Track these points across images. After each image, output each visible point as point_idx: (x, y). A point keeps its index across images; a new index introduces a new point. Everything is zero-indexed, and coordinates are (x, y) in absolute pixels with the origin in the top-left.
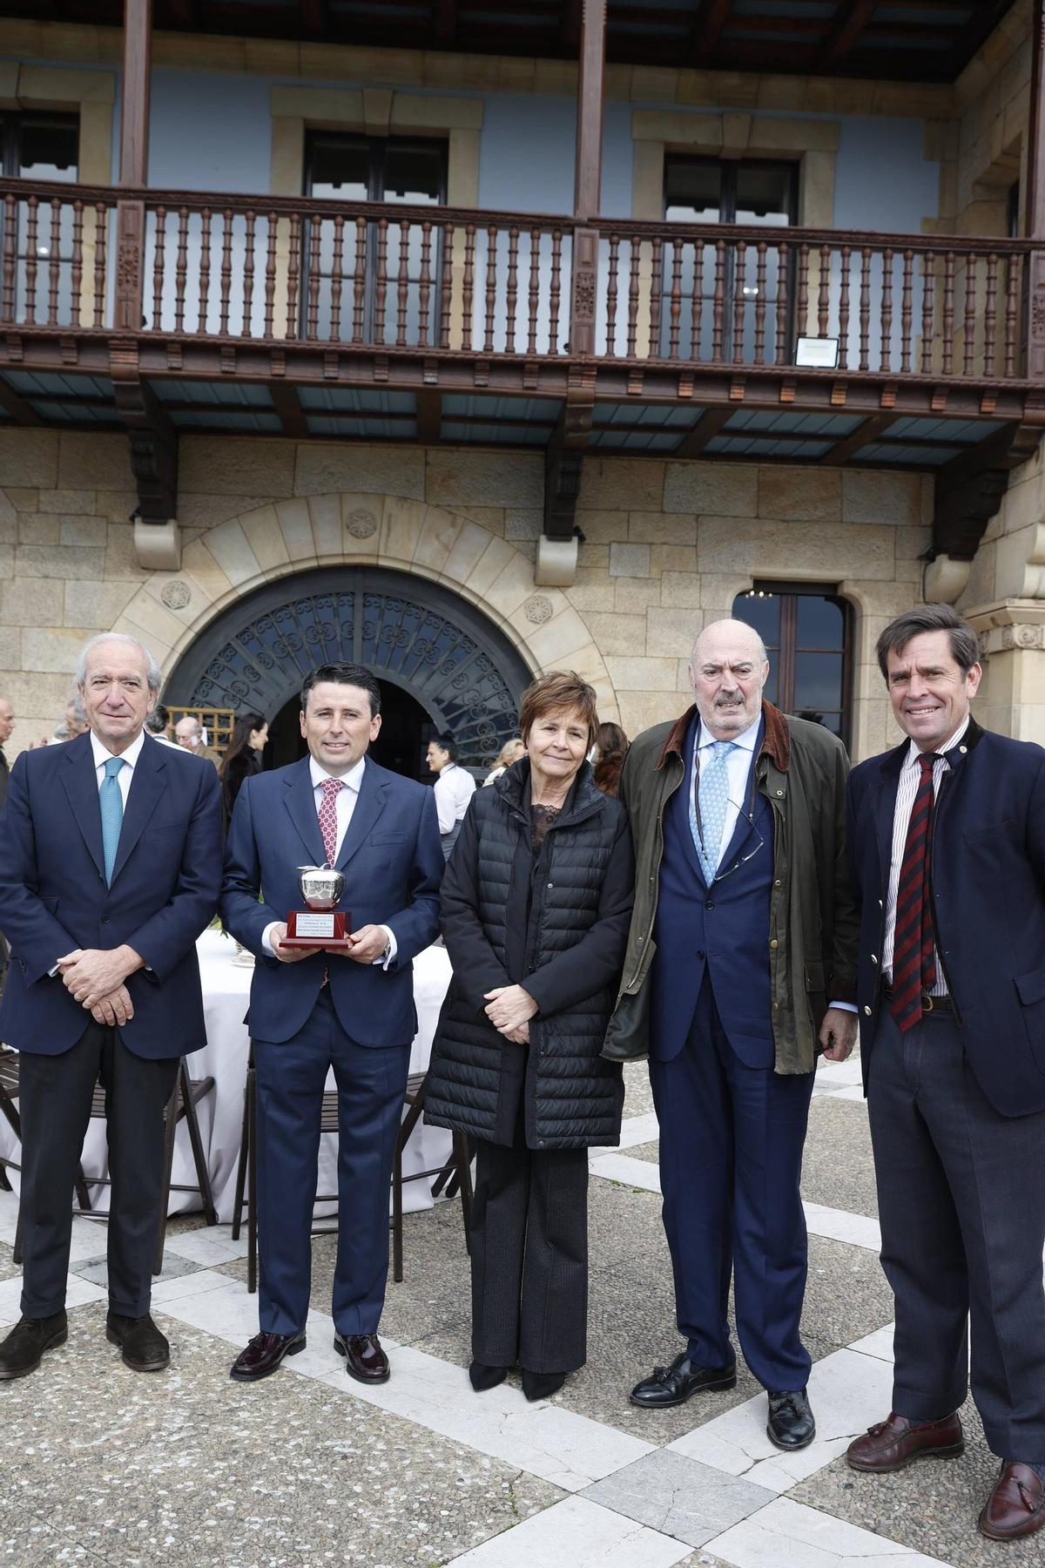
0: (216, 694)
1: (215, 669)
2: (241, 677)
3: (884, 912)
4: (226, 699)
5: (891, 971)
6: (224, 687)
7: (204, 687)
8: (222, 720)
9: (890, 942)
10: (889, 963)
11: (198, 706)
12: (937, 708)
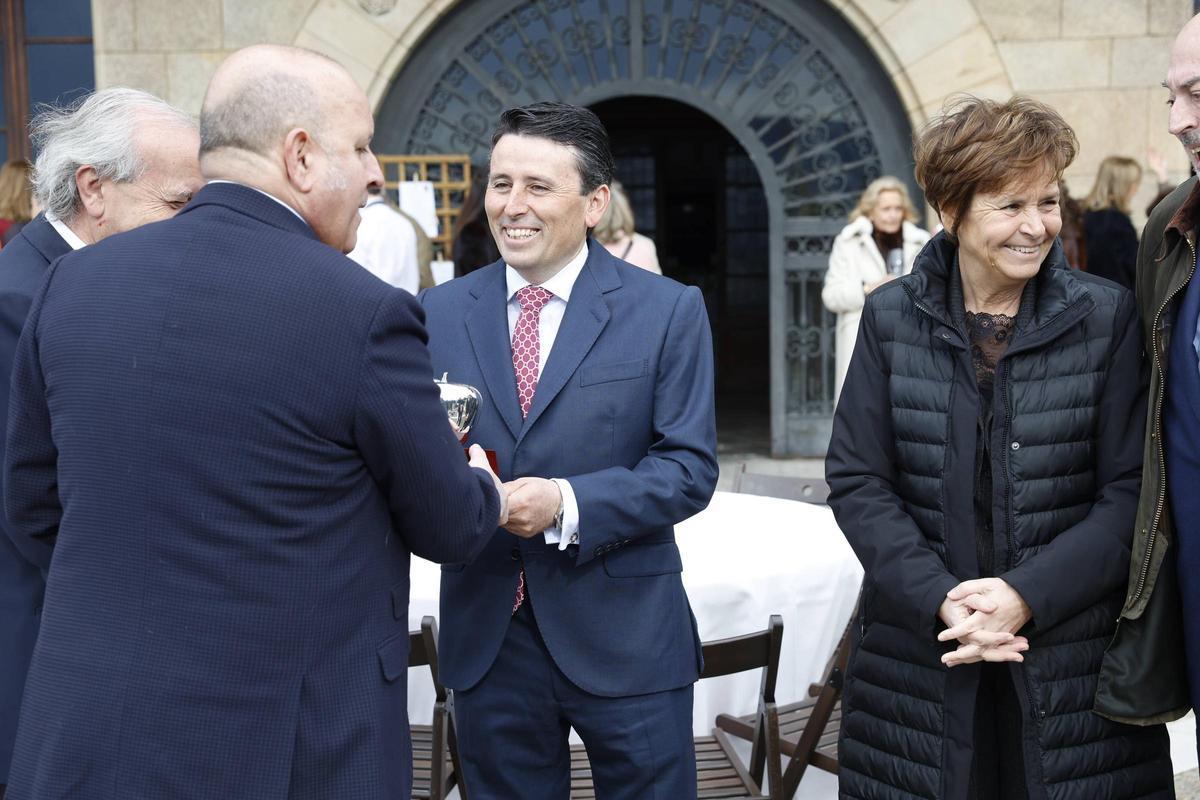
0: (442, 135)
1: (438, 99)
2: (475, 107)
4: (456, 141)
6: (452, 123)
7: (424, 126)
8: (453, 171)
11: (417, 153)
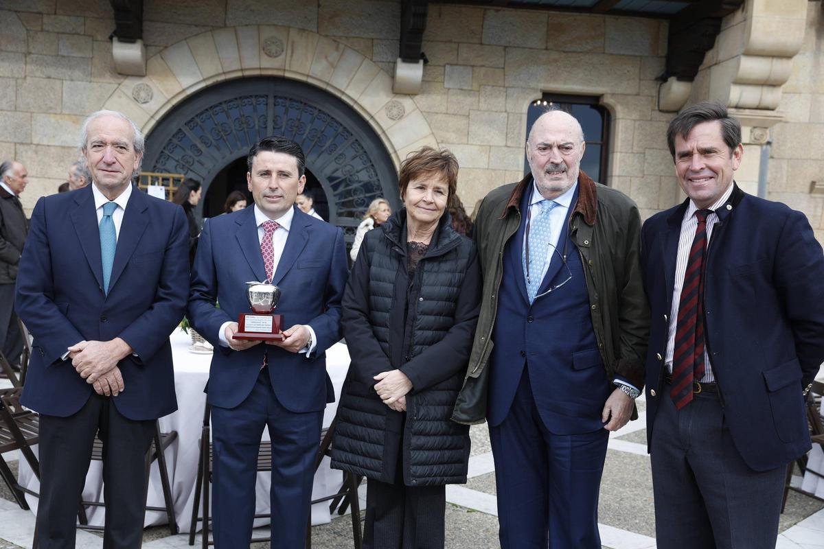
0: (171, 164)
1: (170, 146)
2: (189, 153)
3: (668, 323)
4: (178, 167)
5: (671, 365)
6: (177, 159)
7: (162, 159)
8: (175, 182)
9: (671, 345)
10: (670, 359)
11: (158, 172)
12: (711, 178)
